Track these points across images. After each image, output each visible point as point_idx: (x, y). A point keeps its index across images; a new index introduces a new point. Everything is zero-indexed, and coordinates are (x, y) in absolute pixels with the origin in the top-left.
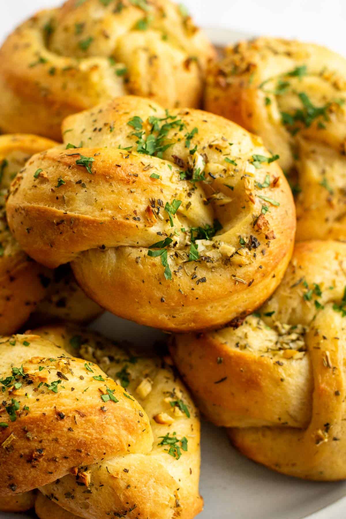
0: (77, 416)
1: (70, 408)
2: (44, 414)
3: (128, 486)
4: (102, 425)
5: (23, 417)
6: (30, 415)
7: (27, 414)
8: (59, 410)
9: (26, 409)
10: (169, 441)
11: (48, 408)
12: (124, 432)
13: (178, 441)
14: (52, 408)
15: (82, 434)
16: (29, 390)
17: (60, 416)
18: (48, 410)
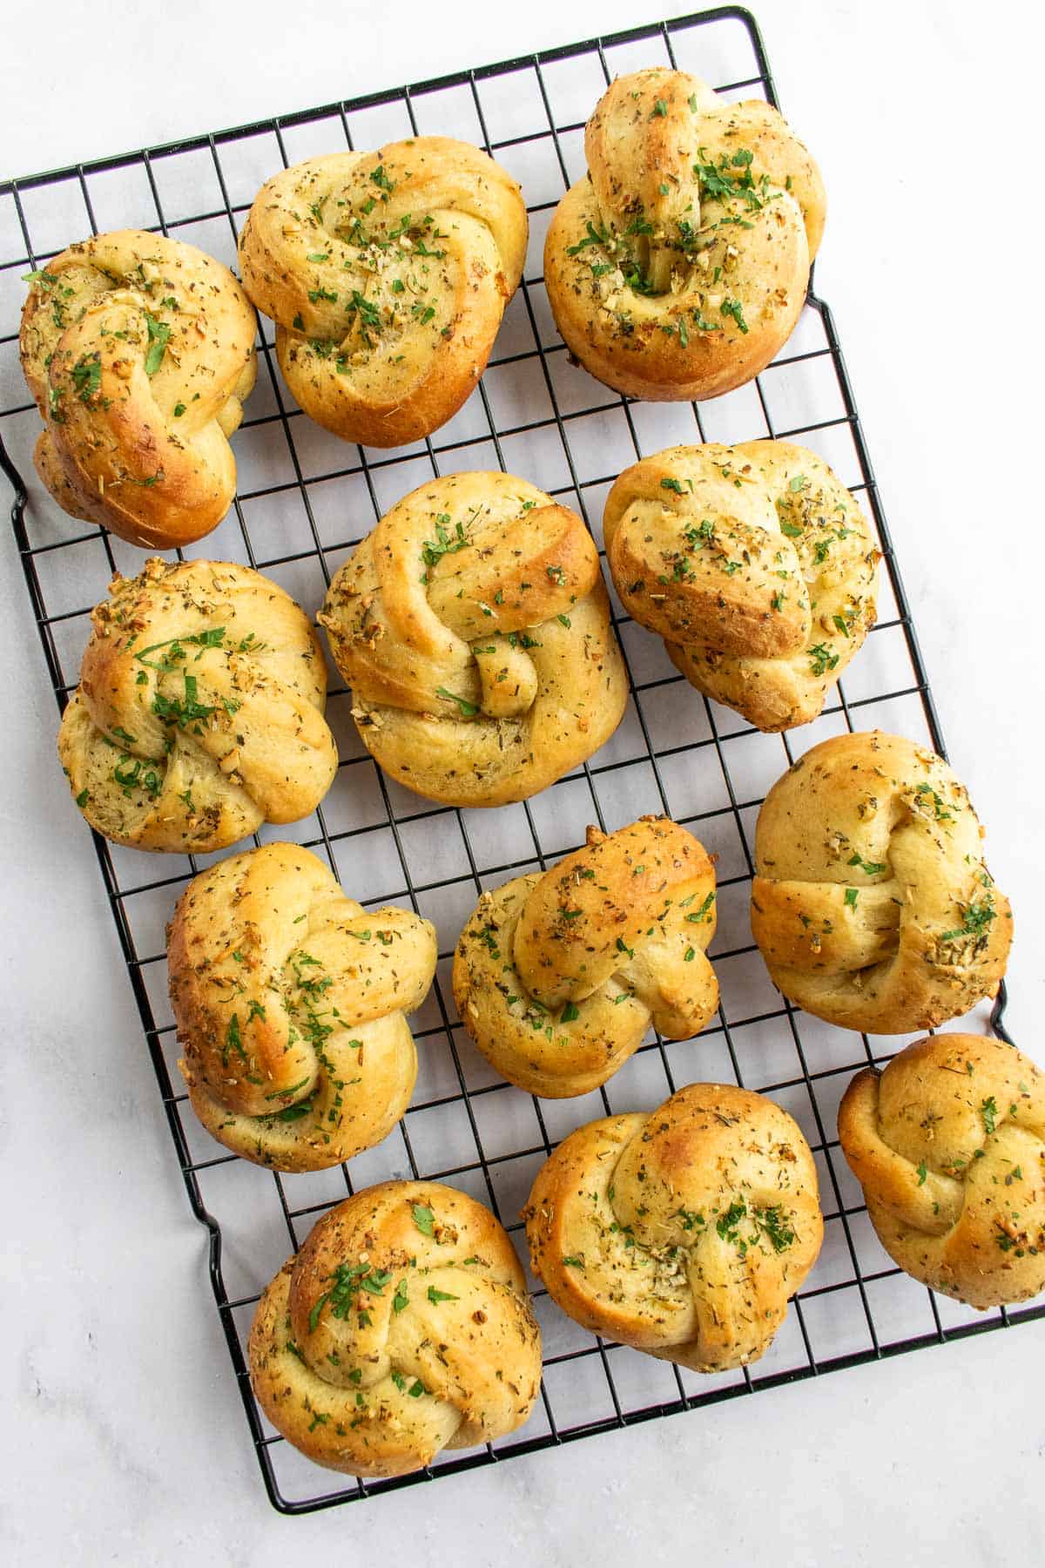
0: (736, 611)
1: (733, 599)
2: (706, 593)
3: (751, 688)
4: (755, 630)
5: (685, 584)
6: (692, 586)
7: (691, 582)
8: (723, 597)
9: (692, 578)
10: (820, 654)
11: (713, 589)
12: (774, 643)
13: (829, 658)
14: (717, 591)
15: (731, 629)
16: (707, 555)
17: (721, 603)
18: (712, 591)
